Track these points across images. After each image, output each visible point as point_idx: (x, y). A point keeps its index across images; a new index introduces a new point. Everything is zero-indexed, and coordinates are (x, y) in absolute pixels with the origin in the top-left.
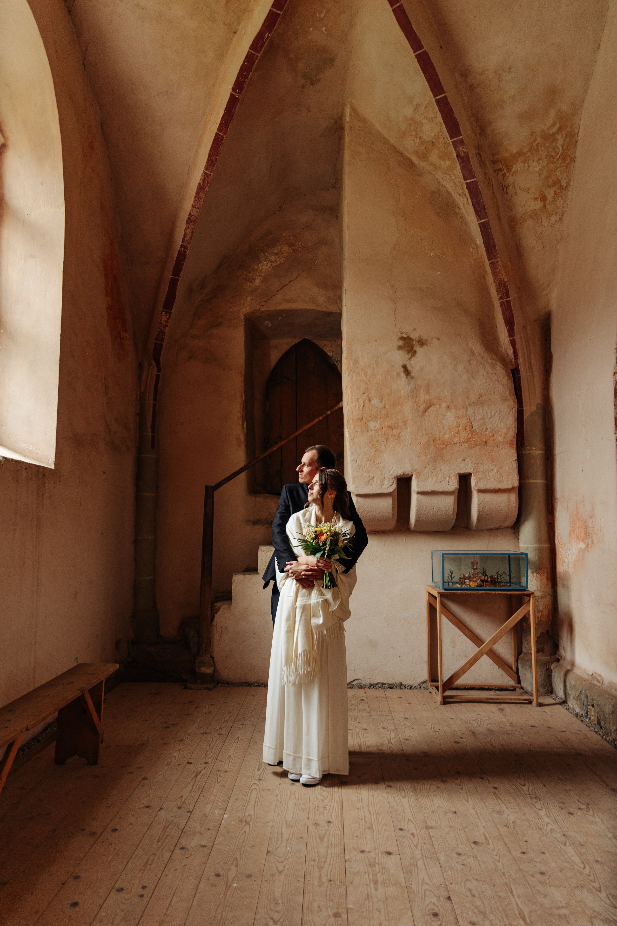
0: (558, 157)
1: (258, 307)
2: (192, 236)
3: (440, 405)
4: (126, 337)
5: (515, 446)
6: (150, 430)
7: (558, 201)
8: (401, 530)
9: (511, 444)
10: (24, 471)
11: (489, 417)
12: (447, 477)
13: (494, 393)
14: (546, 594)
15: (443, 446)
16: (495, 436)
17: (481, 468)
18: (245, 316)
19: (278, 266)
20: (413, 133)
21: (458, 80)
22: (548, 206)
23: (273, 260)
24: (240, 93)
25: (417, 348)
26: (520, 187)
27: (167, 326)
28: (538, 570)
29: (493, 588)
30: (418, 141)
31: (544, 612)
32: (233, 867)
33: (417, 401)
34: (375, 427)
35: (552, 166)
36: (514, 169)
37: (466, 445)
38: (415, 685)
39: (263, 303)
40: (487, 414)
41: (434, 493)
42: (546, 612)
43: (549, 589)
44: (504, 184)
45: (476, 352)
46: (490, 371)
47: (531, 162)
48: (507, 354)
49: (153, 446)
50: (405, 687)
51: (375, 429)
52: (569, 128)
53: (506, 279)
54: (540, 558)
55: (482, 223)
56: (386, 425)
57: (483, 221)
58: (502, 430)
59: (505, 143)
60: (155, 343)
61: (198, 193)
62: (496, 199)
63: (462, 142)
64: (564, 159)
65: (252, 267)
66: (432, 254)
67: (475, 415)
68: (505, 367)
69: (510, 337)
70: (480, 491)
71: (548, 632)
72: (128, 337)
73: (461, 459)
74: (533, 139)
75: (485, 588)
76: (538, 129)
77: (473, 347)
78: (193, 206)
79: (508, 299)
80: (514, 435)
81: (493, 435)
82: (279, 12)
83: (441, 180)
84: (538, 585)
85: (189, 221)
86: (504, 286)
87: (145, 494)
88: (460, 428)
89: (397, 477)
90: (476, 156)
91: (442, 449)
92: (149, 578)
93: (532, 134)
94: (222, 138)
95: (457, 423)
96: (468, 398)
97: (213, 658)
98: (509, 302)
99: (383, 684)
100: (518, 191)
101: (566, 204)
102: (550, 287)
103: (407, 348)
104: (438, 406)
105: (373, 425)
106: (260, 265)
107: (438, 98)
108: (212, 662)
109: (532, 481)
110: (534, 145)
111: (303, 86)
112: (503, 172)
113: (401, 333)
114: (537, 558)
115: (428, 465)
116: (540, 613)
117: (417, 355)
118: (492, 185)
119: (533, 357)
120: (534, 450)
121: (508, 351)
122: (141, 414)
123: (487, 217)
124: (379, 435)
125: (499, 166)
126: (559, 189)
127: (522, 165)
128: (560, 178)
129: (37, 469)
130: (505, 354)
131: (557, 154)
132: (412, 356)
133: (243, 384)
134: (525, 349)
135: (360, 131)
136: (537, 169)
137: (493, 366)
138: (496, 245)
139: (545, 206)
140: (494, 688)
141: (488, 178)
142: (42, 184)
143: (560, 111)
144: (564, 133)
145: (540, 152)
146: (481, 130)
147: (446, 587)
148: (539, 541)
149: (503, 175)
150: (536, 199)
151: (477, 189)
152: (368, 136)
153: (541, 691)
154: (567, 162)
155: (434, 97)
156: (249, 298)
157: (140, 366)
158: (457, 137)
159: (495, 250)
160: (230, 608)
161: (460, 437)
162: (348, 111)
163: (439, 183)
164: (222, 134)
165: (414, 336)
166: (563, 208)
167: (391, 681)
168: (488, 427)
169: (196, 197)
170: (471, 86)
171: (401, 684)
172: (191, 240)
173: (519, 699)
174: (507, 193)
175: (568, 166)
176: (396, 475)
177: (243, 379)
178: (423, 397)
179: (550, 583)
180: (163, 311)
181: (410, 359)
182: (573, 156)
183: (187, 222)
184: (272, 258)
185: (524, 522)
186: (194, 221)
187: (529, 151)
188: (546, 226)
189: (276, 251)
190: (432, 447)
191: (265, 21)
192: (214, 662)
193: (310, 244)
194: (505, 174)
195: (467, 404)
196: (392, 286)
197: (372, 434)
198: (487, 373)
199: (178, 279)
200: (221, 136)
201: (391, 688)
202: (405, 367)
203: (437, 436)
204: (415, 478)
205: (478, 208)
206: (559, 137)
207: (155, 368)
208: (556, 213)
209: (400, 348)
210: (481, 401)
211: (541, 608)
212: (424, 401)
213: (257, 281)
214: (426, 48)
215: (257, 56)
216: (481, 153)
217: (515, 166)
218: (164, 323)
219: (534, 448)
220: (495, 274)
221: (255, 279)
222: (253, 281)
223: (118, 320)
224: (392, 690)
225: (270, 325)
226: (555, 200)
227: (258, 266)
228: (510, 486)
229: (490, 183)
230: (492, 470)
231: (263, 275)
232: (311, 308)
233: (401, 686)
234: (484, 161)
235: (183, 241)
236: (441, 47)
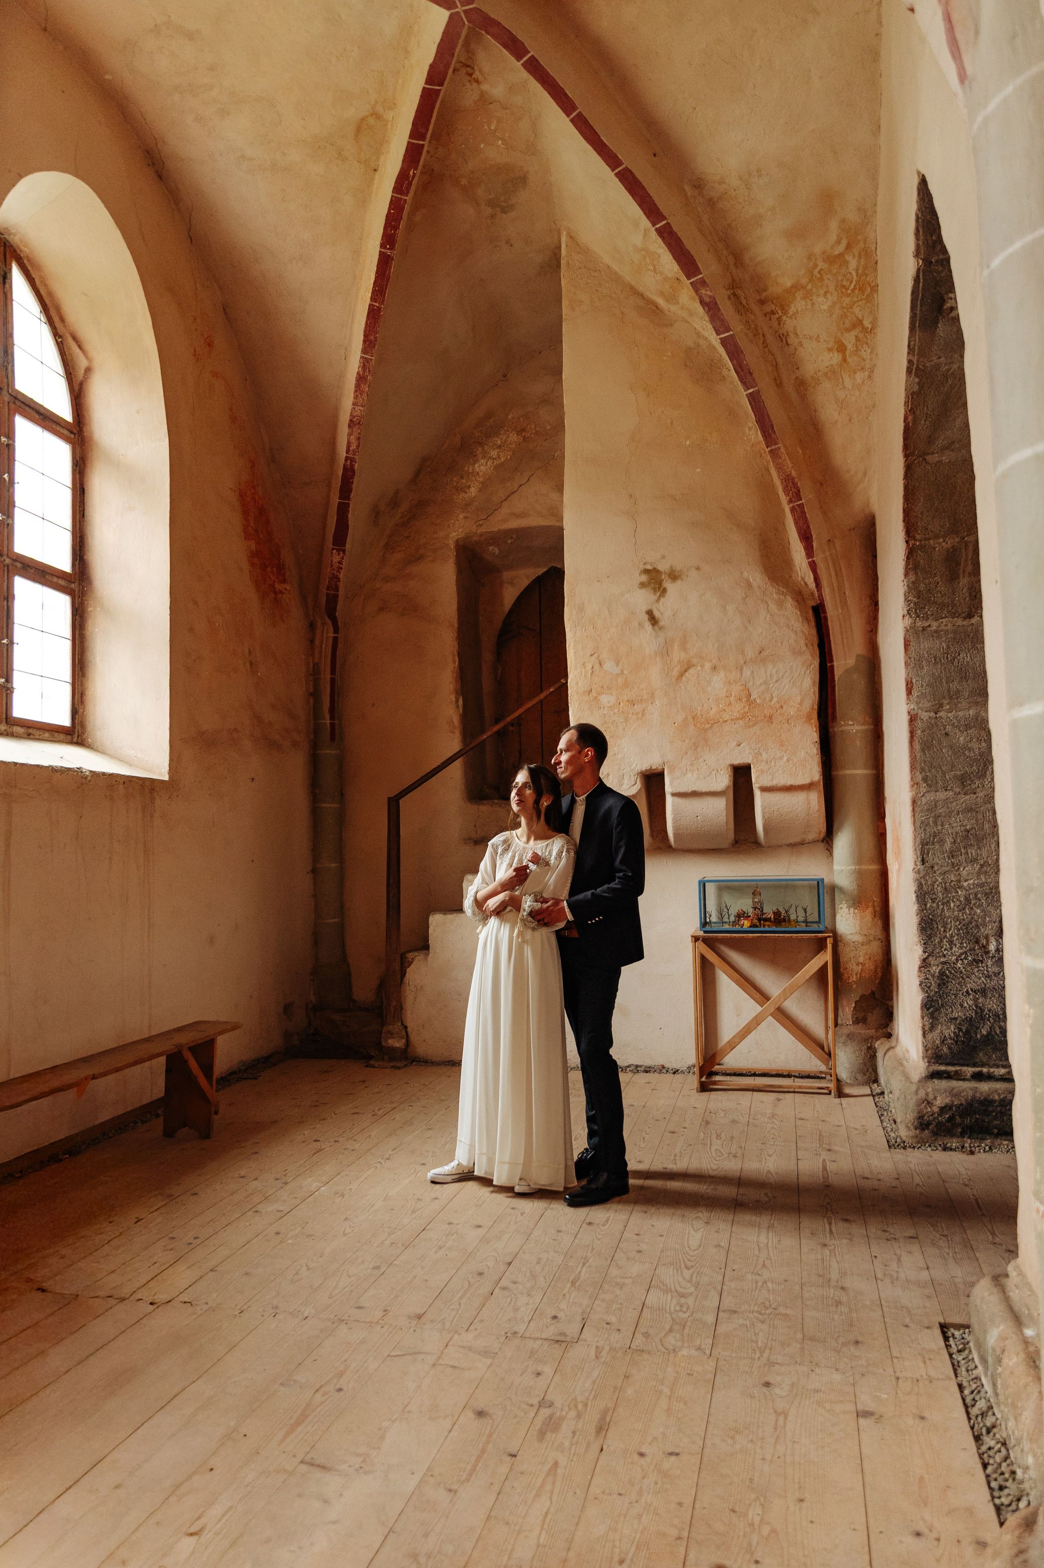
0: (852, 287)
1: (474, 529)
2: (359, 443)
3: (702, 666)
4: (286, 589)
5: (815, 721)
6: (328, 716)
7: (863, 350)
8: (660, 848)
9: (809, 718)
10: (121, 787)
11: (774, 680)
12: (713, 770)
13: (782, 643)
14: (872, 938)
15: (708, 726)
16: (785, 707)
17: (764, 756)
18: (457, 541)
19: (502, 465)
20: (651, 268)
21: (689, 194)
22: (849, 360)
23: (494, 457)
24: (392, 248)
25: (668, 584)
26: (805, 335)
27: (342, 568)
28: (857, 902)
29: (774, 928)
30: (658, 277)
31: (867, 965)
32: (300, 1228)
33: (668, 661)
34: (609, 702)
35: (846, 301)
36: (792, 310)
37: (741, 722)
38: (683, 1069)
39: (481, 522)
40: (771, 676)
41: (695, 794)
42: (870, 965)
43: (878, 932)
44: (781, 332)
45: (755, 585)
46: (776, 611)
47: (814, 298)
48: (806, 584)
49: (333, 738)
50: (667, 1071)
51: (609, 705)
52: (861, 245)
53: (794, 474)
54: (860, 886)
55: (750, 394)
56: (625, 698)
57: (751, 391)
58: (794, 698)
59: (773, 274)
60: (327, 593)
61: (358, 386)
62: (773, 354)
63: (703, 283)
64: (862, 290)
65: (466, 469)
66: (688, 443)
67: (753, 678)
68: (799, 604)
69: (808, 558)
70: (764, 789)
71: (873, 993)
72: (288, 588)
73: (735, 744)
74: (811, 264)
75: (762, 929)
76: (817, 249)
77: (750, 577)
78: (353, 404)
79: (800, 502)
80: (813, 706)
81: (782, 707)
82: (421, 142)
83: (701, 330)
84: (857, 926)
85: (352, 424)
86: (793, 483)
87: (324, 805)
88: (732, 699)
89: (642, 772)
90: (729, 298)
91: (705, 730)
92: (333, 920)
93: (809, 258)
94: (379, 309)
95: (727, 691)
96: (743, 653)
97: (406, 1027)
98: (801, 506)
99: (637, 1066)
100: (804, 341)
101: (875, 353)
102: (867, 479)
103: (653, 585)
104: (699, 668)
105: (605, 699)
106: (476, 465)
107: (658, 226)
108: (404, 1033)
109: (848, 772)
110: (816, 272)
111: (492, 216)
112: (777, 316)
113: (644, 564)
114: (855, 887)
115: (686, 753)
116: (860, 967)
117: (668, 594)
118: (764, 335)
119: (847, 585)
120: (851, 725)
121: (806, 578)
122: (315, 695)
123: (757, 386)
124: (614, 713)
125: (769, 307)
126: (862, 332)
127: (803, 302)
128: (860, 317)
129: (141, 782)
130: (802, 582)
131: (851, 282)
132: (660, 596)
133: (456, 643)
134: (833, 573)
135: (580, 268)
136: (825, 307)
137: (780, 604)
138: (774, 422)
139: (845, 360)
140: (797, 1075)
141: (753, 326)
142: (138, 412)
143: (843, 221)
144: (856, 251)
145: (826, 282)
146: (736, 259)
147: (708, 928)
148: (859, 859)
149: (777, 319)
150: (830, 350)
151: (736, 345)
152: (593, 274)
153: (859, 1078)
154: (867, 293)
155: (653, 226)
156: (461, 516)
157: (312, 626)
158: (695, 276)
159: (774, 432)
160: (426, 959)
161: (732, 712)
162: (564, 239)
163: (699, 335)
164: (377, 305)
165: (663, 567)
166: (871, 360)
167: (648, 1062)
168: (774, 695)
169: (356, 391)
170: (710, 200)
171: (663, 1067)
172: (358, 448)
173: (810, 1088)
174: (788, 345)
175: (869, 299)
176: (639, 771)
177: (456, 635)
178: (677, 655)
179: (879, 922)
180: (333, 549)
181: (658, 600)
182: (874, 284)
183: (349, 426)
184: (494, 453)
185: (837, 833)
186: (359, 423)
187: (809, 282)
188: (850, 387)
189: (499, 442)
190: (692, 727)
191: (405, 156)
192: (407, 1033)
193: (549, 427)
194: (781, 317)
195: (742, 662)
196: (631, 496)
197: (605, 712)
198: (771, 615)
199: (349, 504)
200: (377, 307)
201: (647, 1072)
202: (650, 613)
203: (699, 712)
204: (668, 773)
205: (742, 373)
206: (849, 257)
207: (331, 628)
208: (862, 369)
209: (642, 585)
210: (762, 657)
211: (861, 960)
212: (679, 662)
213: (473, 490)
214: (627, 163)
215: (405, 200)
216: (739, 292)
217: (792, 306)
218: (337, 565)
219: (850, 723)
220: (779, 468)
221: (469, 487)
222: (467, 490)
223: (269, 569)
224: (648, 1074)
225: (497, 552)
226: (857, 350)
227: (474, 467)
228: (807, 781)
229: (759, 334)
230: (781, 758)
231: (481, 479)
232: (550, 524)
233: (662, 1069)
234: (744, 302)
235: (347, 452)
236: (655, 155)
